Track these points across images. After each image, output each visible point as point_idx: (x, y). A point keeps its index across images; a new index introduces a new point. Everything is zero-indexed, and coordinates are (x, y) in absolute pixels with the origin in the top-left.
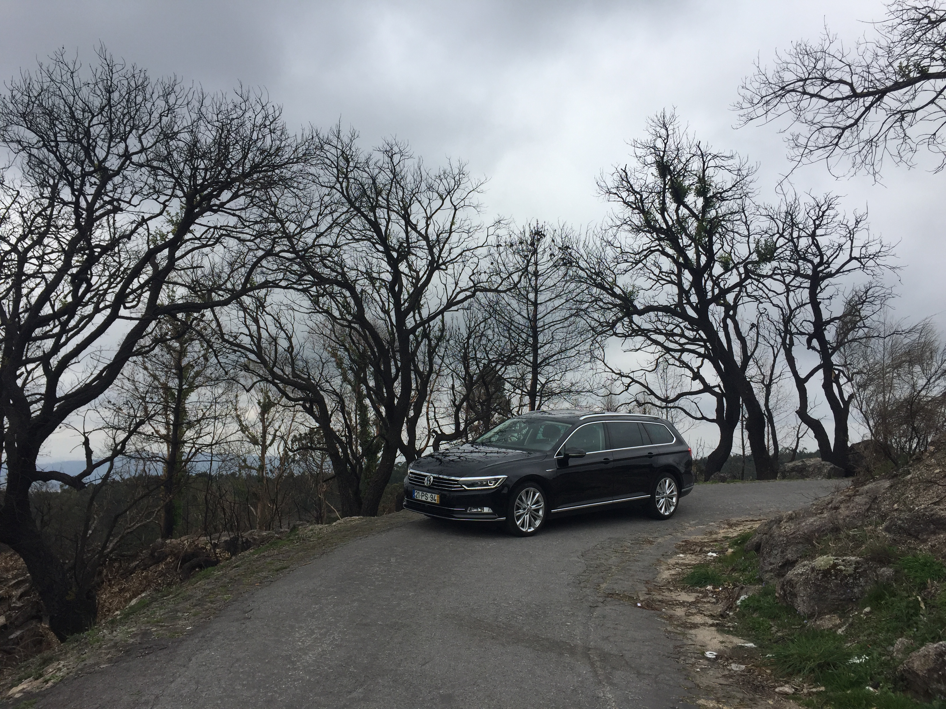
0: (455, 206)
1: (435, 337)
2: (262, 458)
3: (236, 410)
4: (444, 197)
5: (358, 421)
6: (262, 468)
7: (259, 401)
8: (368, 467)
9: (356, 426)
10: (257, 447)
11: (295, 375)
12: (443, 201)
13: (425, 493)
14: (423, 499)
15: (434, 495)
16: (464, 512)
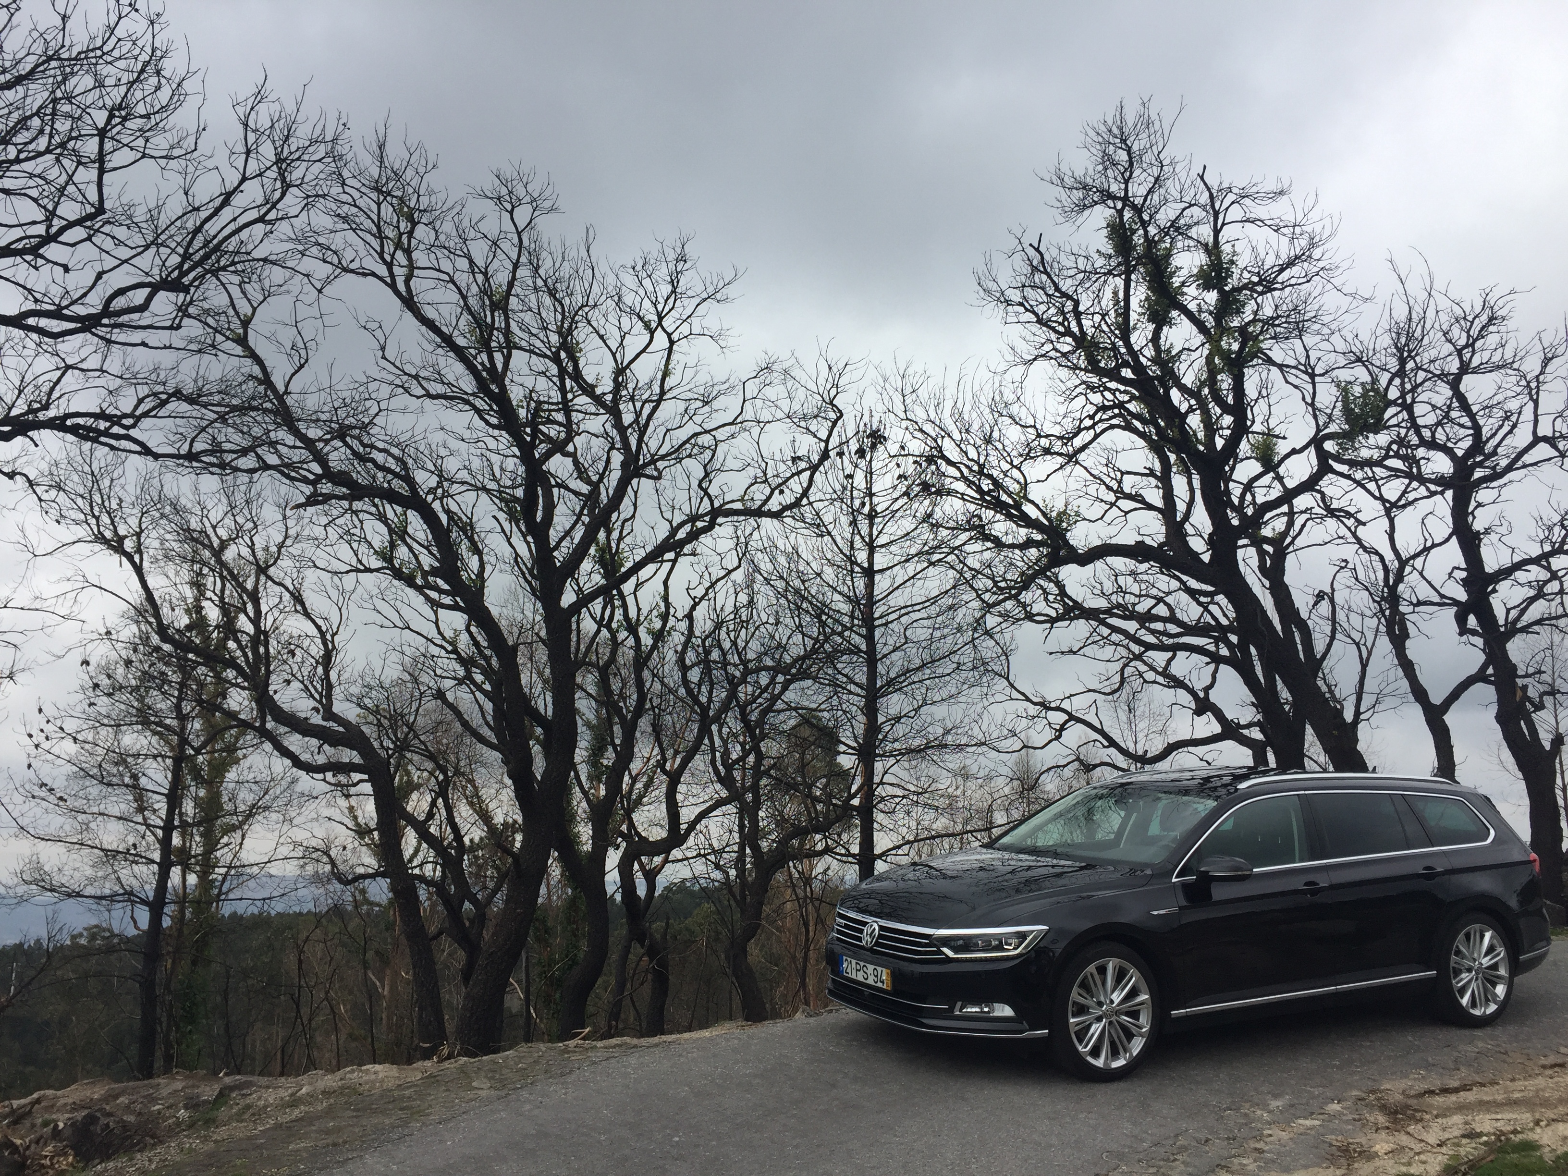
13: (862, 964)
14: (860, 977)
15: (879, 969)
16: (947, 1014)
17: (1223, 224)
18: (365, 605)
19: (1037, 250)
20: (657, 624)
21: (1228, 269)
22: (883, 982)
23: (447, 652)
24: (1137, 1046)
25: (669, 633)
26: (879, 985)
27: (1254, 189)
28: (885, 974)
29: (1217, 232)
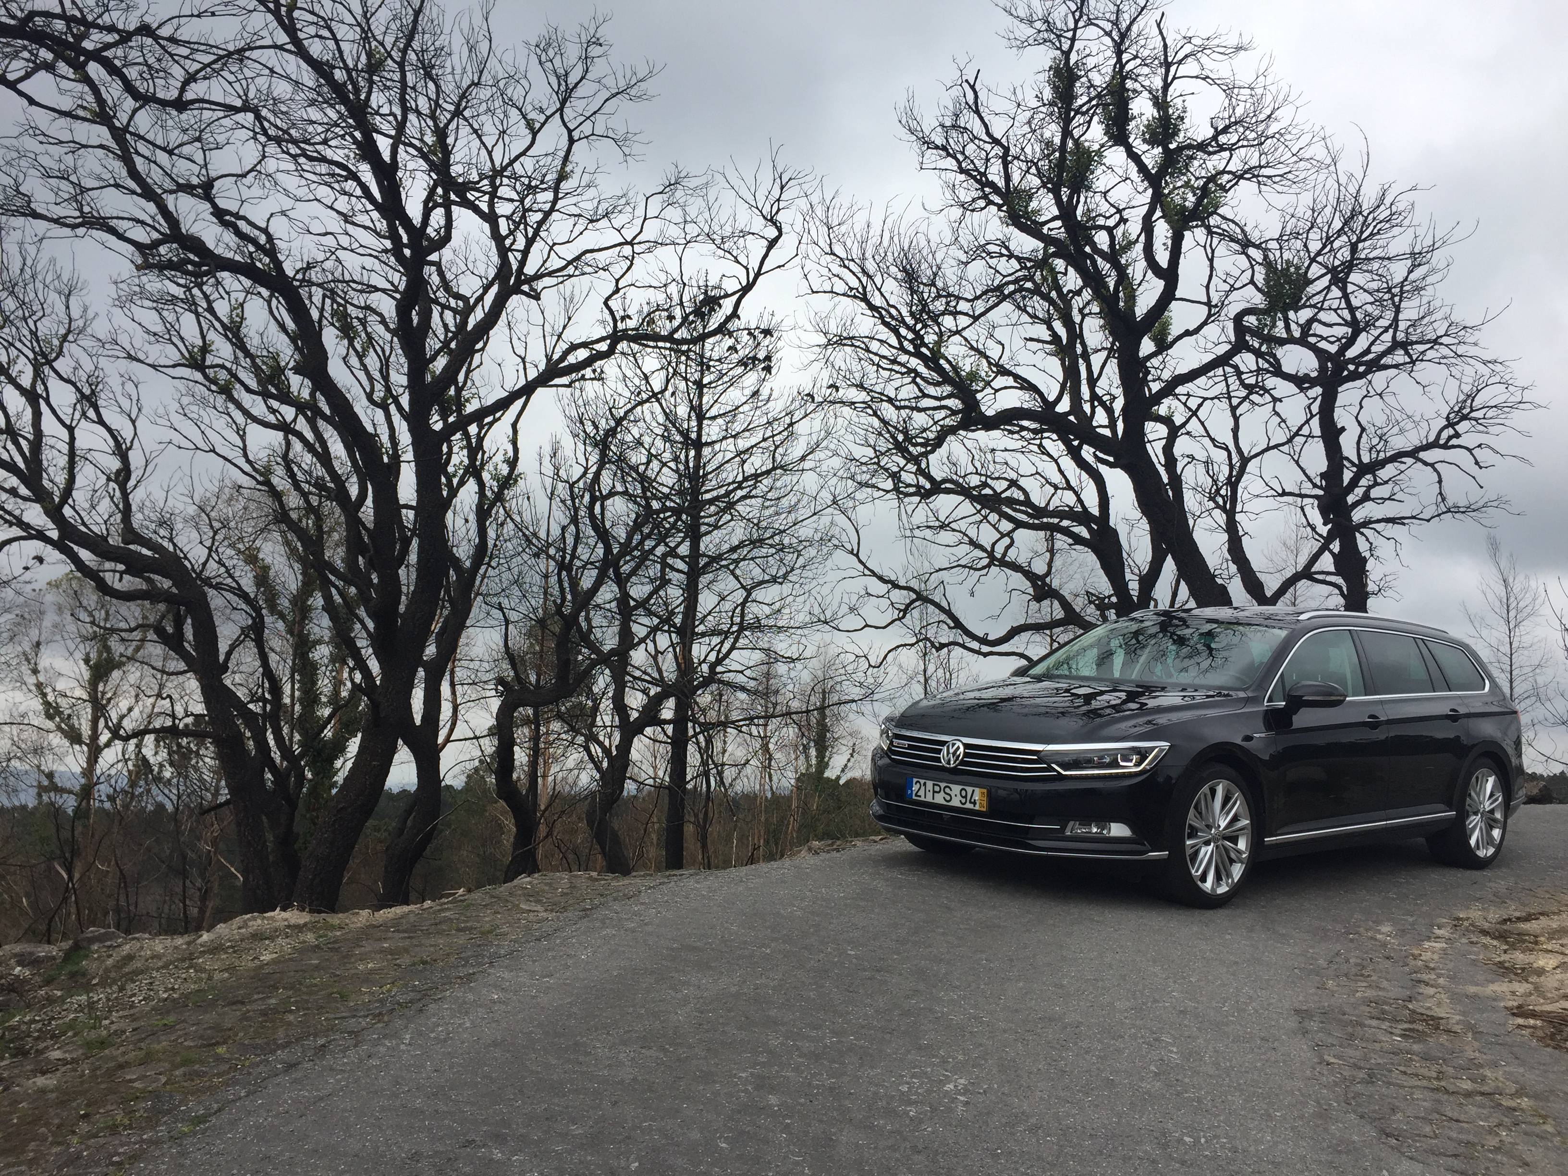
0: (570, 132)
1: (495, 477)
2: (89, 771)
3: (35, 671)
4: (537, 125)
5: (297, 693)
6: (86, 792)
7: (88, 654)
8: (315, 786)
9: (293, 705)
10: (77, 747)
11: (130, 534)
12: (535, 134)
13: (943, 785)
14: (939, 799)
15: (969, 789)
16: (1058, 835)
17: (1174, 78)
18: (159, 421)
19: (973, 87)
20: (505, 470)
21: (1175, 125)
22: (974, 803)
23: (259, 483)
24: (1237, 871)
25: (516, 481)
26: (969, 806)
27: (1216, 42)
28: (978, 795)
29: (1166, 86)
